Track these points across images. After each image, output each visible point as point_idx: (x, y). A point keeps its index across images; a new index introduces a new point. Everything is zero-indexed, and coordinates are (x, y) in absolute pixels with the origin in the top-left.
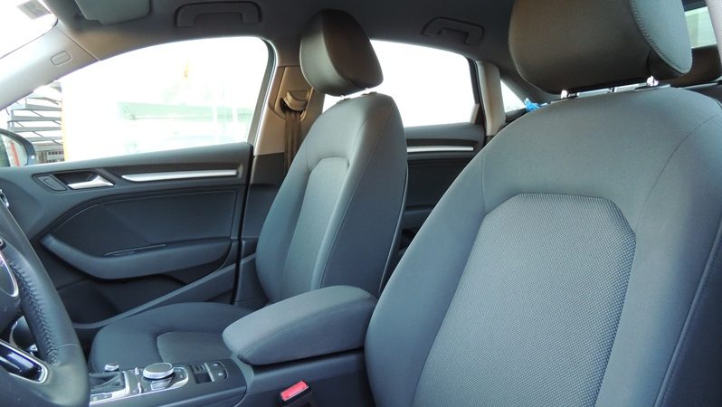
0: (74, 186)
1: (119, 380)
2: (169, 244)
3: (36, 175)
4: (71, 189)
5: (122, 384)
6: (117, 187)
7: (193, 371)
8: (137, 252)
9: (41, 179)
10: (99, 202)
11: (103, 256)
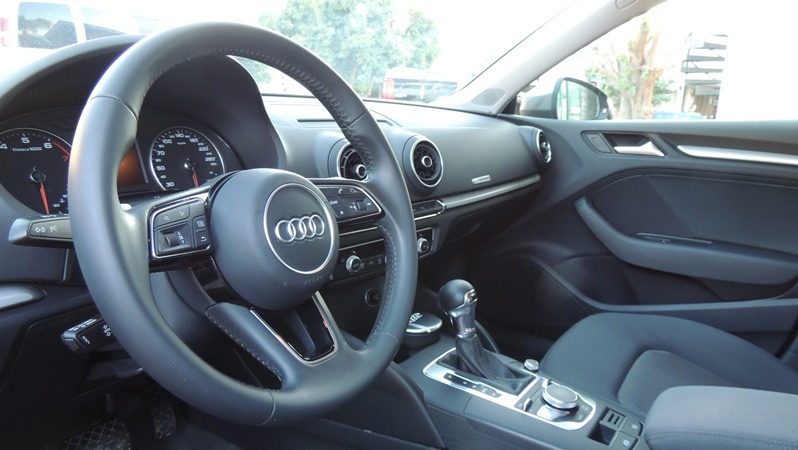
0: (619, 149)
1: (520, 385)
2: (718, 244)
3: (584, 133)
4: (617, 152)
5: (518, 390)
6: (667, 159)
7: (602, 418)
8: (673, 242)
9: (590, 136)
10: (643, 172)
11: (633, 235)
